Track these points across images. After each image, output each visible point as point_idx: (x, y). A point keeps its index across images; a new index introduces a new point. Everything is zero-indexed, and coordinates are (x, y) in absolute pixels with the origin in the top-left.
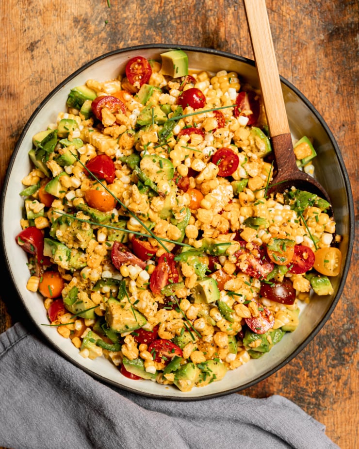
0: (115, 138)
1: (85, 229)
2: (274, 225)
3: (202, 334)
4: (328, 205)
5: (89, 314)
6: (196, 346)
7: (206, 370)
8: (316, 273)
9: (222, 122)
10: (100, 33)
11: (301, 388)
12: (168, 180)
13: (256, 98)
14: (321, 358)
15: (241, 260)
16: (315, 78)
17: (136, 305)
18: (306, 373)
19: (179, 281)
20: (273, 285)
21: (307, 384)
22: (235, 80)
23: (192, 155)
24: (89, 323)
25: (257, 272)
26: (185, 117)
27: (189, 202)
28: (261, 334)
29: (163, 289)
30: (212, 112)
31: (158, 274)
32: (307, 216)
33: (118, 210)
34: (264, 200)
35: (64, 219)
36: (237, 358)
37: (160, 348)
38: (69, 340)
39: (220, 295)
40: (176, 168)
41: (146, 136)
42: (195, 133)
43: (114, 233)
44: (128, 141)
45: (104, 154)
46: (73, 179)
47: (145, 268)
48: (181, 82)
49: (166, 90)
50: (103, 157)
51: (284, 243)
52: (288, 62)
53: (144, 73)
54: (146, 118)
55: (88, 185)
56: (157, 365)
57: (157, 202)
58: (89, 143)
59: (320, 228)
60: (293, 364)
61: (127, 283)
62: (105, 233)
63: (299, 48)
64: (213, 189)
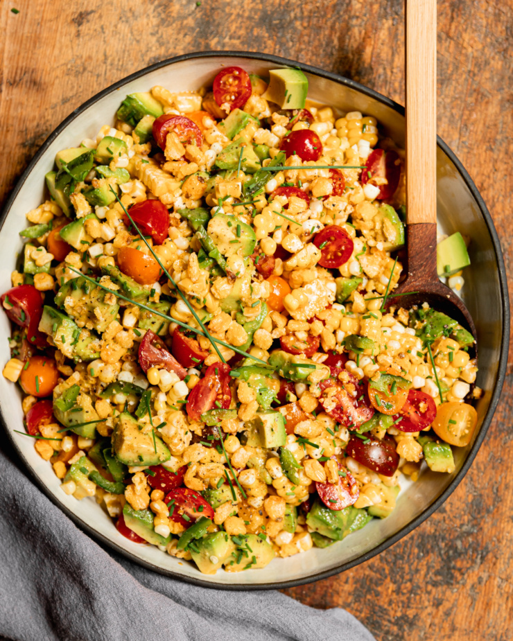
0: (178, 179)
1: (108, 302)
2: (385, 354)
3: (249, 492)
4: (471, 340)
5: (88, 430)
6: (236, 509)
7: (243, 546)
8: (433, 436)
9: (340, 188)
10: (185, 18)
11: (380, 607)
12: (244, 257)
13: (397, 162)
14: (419, 567)
15: (327, 394)
16: (491, 150)
17: (160, 430)
18: (392, 587)
19: (230, 408)
20: (367, 442)
21: (390, 603)
22: (371, 130)
23: (286, 227)
24: (84, 444)
25: (348, 417)
26: (287, 170)
27: (268, 295)
28: (336, 510)
29: (204, 414)
30: (328, 170)
31: (201, 391)
32: (438, 351)
33: (161, 285)
34: (378, 314)
35: (80, 283)
36: (293, 542)
37: (182, 501)
38: (48, 464)
39: (286, 440)
40: (259, 242)
41: (225, 186)
42: (298, 196)
43: (150, 318)
44: (196, 188)
45: (158, 199)
46: (104, 226)
47: (184, 379)
48: (292, 116)
49: (266, 124)
50: (155, 203)
51: (395, 382)
52: (457, 117)
53: (239, 93)
54: (229, 160)
55: (126, 239)
56: (173, 526)
57: (222, 285)
58: (138, 179)
59: (454, 372)
60: (375, 569)
61: (153, 394)
62: (135, 315)
63: (477, 100)
64: (307, 283)
